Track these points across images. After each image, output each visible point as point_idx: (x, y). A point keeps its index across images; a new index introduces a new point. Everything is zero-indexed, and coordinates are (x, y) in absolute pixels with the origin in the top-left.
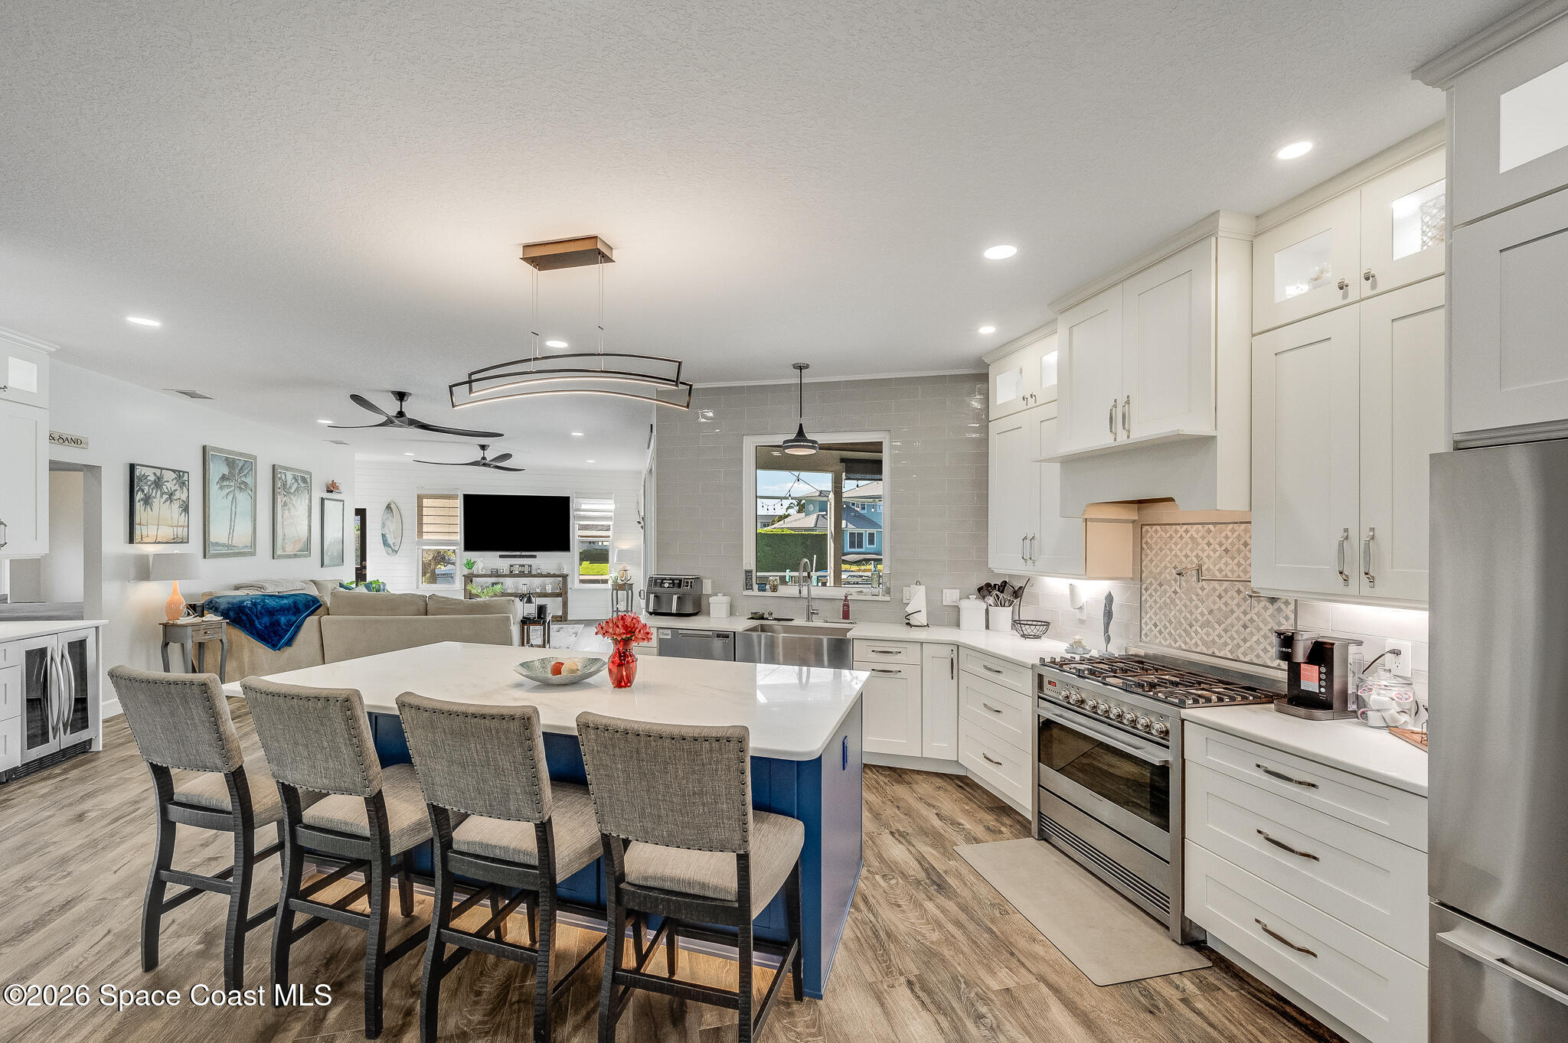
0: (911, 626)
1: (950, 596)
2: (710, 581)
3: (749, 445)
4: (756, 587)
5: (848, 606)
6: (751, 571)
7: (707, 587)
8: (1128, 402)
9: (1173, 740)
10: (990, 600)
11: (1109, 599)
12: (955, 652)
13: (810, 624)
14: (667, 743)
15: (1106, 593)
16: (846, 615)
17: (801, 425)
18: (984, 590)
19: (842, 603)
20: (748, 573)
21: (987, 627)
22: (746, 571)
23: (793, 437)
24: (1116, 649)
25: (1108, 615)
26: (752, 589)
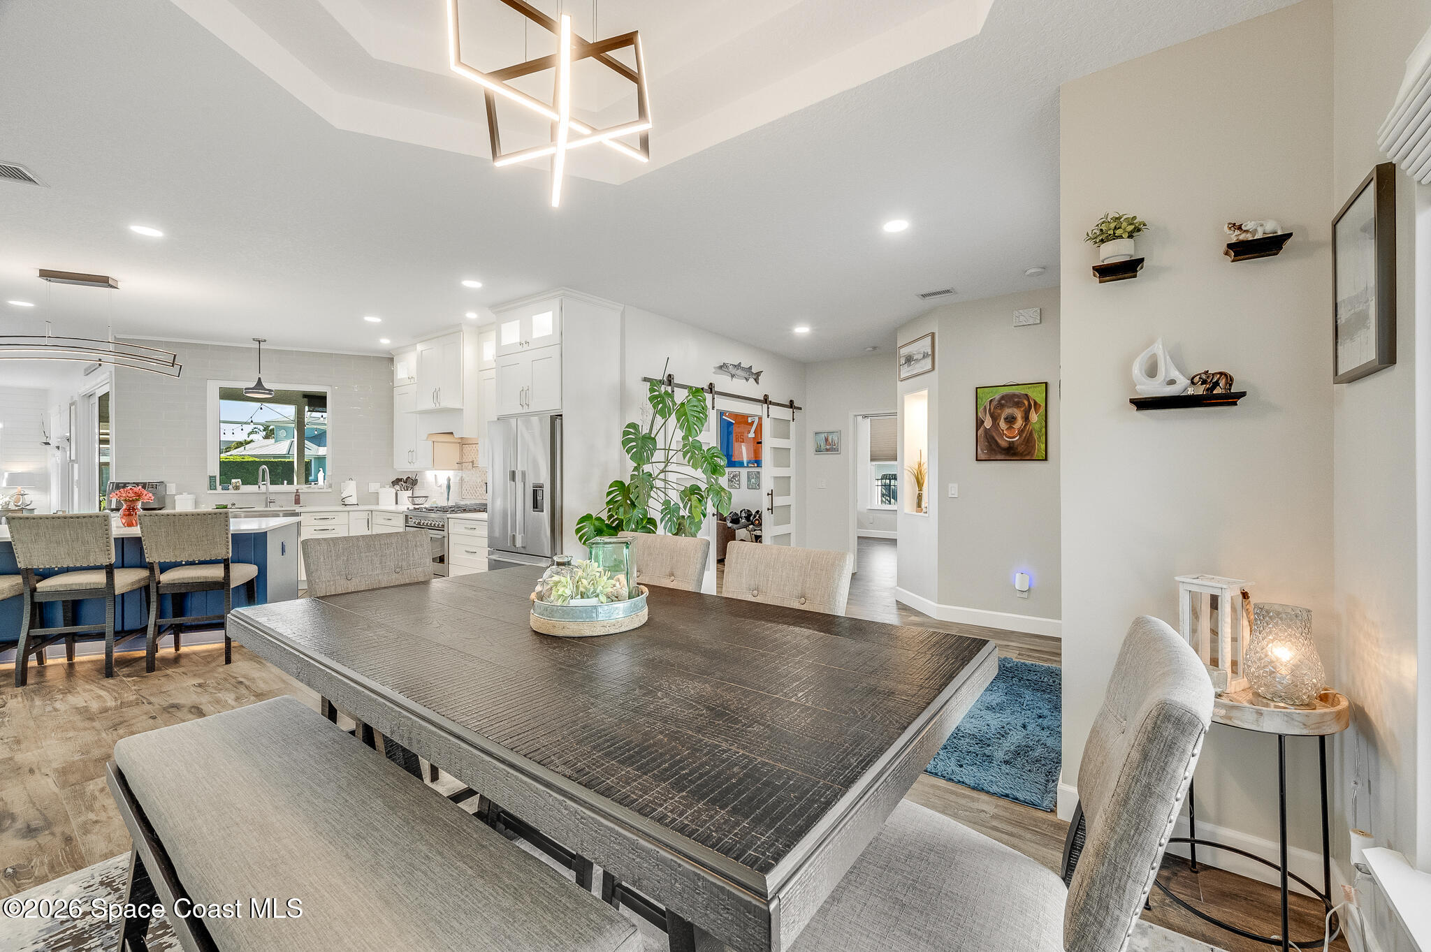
0: (346, 505)
1: (373, 487)
2: (174, 485)
3: (213, 389)
4: (219, 487)
5: (299, 496)
6: (215, 477)
7: (171, 489)
8: (439, 390)
9: (446, 529)
10: (397, 487)
11: (449, 480)
12: (370, 515)
13: (269, 509)
14: (190, 517)
15: (446, 478)
16: (297, 502)
17: (259, 379)
18: (396, 482)
19: (294, 495)
20: (212, 478)
21: (397, 503)
22: (210, 477)
23: (252, 385)
24: (451, 503)
25: (449, 487)
26: (215, 489)
